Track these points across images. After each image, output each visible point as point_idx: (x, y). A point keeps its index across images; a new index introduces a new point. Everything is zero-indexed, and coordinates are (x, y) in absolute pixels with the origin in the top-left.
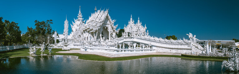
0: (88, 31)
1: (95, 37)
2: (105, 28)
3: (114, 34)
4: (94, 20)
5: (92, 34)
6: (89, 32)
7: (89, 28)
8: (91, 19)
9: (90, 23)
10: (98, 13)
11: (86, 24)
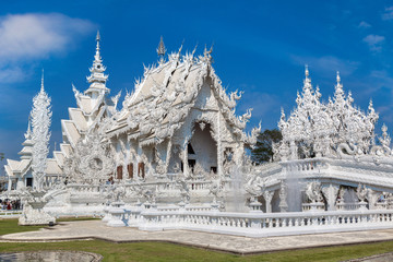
0: (132, 140)
1: (164, 165)
2: (202, 126)
3: (239, 151)
4: (158, 93)
5: (150, 150)
6: (135, 143)
7: (137, 128)
8: (141, 88)
9: (139, 108)
10: (173, 68)
11: (124, 113)
